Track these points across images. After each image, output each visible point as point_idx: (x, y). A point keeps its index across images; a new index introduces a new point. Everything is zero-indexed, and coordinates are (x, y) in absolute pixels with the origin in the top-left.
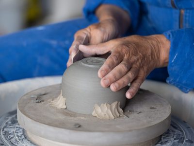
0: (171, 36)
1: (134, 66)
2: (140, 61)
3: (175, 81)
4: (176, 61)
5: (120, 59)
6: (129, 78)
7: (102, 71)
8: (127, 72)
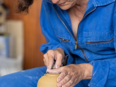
0: (94, 63)
1: (72, 77)
2: (75, 75)
3: (93, 85)
4: (95, 75)
5: (66, 74)
6: (70, 83)
7: (58, 79)
8: (69, 80)
